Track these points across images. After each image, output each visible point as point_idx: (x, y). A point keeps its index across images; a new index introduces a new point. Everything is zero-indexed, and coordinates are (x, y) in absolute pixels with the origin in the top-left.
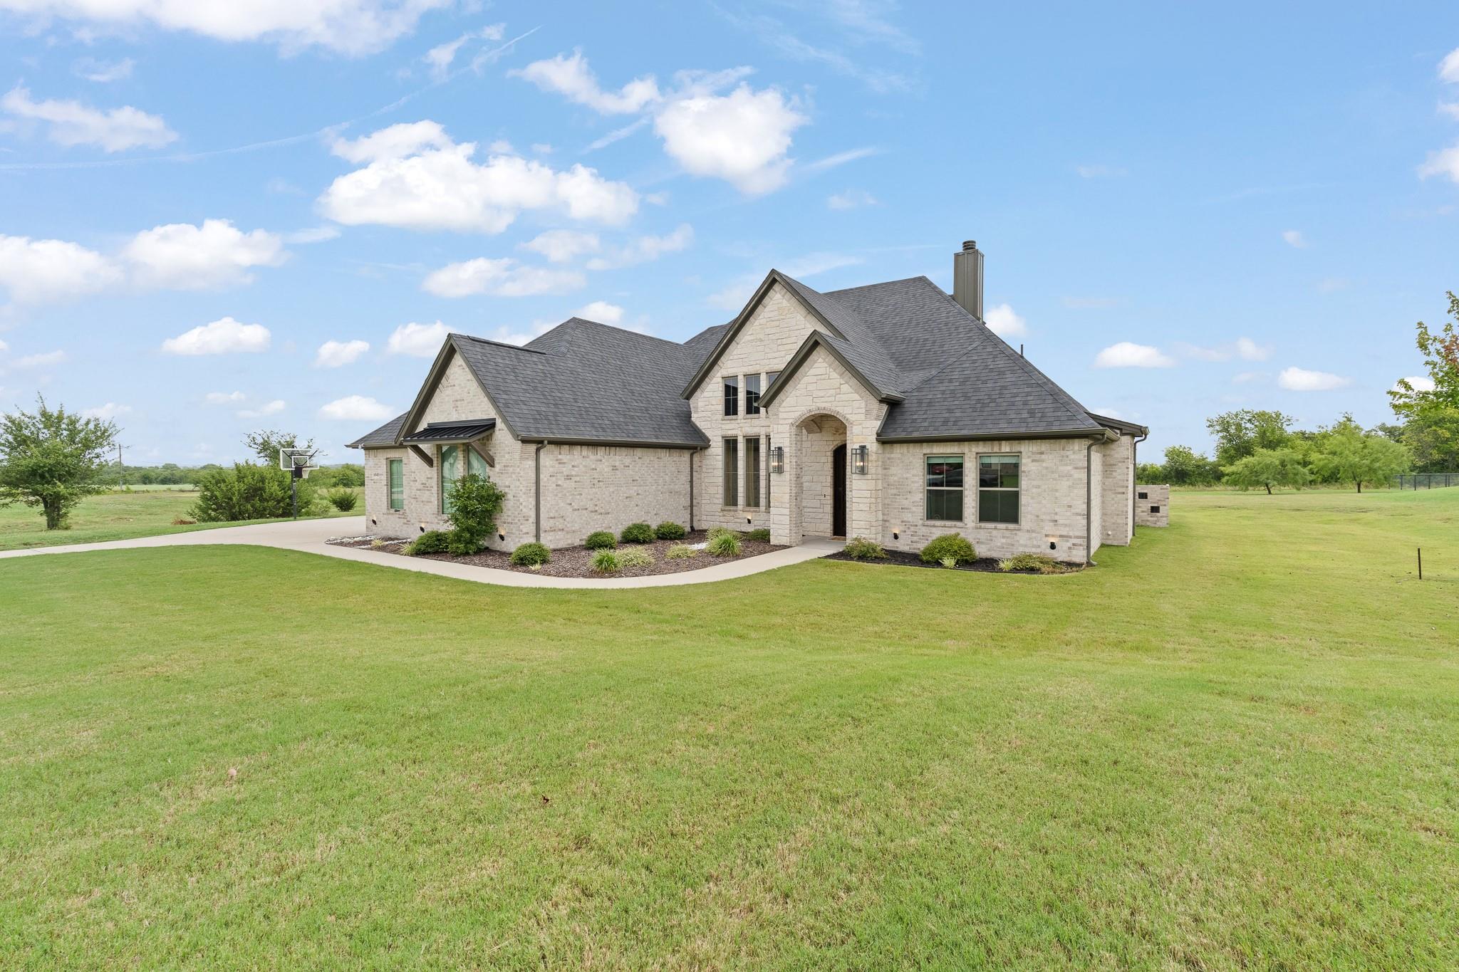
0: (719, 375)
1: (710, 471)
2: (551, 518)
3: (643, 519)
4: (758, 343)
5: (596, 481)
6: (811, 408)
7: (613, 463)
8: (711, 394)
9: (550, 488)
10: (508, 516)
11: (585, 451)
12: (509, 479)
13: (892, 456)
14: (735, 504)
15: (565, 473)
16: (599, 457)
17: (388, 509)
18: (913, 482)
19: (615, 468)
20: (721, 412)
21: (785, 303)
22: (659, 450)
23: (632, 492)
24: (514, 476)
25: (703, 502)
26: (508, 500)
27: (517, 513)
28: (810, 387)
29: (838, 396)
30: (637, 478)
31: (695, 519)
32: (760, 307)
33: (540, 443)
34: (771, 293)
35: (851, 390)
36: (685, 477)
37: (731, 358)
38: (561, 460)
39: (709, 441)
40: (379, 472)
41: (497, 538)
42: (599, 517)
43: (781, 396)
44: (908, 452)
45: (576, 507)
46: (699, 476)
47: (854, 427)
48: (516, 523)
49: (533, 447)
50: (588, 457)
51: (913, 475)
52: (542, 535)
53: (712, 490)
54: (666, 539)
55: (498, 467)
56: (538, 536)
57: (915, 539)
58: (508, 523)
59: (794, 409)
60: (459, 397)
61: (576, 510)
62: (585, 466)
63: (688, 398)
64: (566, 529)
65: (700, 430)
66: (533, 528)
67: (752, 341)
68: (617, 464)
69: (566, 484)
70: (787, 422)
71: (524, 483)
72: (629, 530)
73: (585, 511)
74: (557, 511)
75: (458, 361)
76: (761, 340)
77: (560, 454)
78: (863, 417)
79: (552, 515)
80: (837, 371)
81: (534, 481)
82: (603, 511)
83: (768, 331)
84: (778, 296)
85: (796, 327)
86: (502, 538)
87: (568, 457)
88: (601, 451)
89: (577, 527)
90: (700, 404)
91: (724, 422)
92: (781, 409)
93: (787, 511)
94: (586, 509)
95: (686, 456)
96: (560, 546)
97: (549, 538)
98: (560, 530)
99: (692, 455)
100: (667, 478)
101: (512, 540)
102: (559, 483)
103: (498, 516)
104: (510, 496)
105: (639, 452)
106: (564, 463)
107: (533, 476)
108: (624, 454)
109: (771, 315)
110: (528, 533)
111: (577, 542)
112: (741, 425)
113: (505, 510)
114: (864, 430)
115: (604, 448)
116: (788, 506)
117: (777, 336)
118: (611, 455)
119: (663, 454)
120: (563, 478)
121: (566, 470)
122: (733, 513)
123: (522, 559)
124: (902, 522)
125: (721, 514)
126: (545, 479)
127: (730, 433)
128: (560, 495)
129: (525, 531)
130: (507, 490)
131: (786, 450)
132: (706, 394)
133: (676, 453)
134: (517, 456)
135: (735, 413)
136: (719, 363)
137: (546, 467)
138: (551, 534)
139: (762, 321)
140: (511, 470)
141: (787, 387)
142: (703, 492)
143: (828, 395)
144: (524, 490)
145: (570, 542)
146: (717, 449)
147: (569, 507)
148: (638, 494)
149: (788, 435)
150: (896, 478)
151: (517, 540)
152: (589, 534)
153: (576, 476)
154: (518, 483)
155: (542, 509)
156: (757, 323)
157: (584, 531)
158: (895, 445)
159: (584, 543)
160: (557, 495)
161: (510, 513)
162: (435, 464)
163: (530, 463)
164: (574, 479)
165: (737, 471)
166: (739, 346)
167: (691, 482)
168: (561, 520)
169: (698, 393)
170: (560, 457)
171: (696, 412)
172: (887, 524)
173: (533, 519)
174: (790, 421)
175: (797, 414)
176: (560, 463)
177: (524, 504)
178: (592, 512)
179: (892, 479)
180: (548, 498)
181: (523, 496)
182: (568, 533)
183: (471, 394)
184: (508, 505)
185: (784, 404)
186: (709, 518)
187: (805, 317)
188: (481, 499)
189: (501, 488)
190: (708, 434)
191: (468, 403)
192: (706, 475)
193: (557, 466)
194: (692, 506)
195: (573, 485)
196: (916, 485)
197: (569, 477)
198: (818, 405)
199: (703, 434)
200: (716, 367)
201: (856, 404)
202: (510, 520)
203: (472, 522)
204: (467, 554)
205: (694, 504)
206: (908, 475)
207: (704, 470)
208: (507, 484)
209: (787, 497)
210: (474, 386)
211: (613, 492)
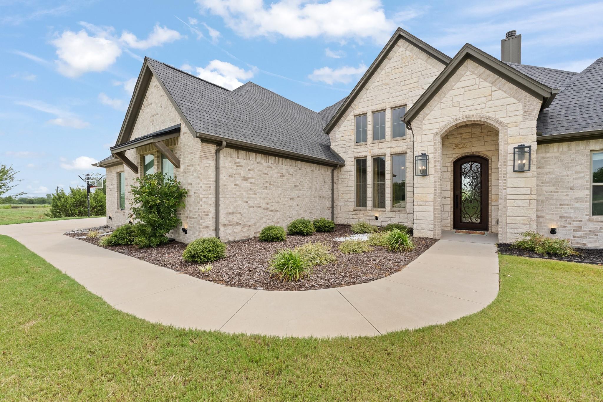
0: (352, 114)
1: (344, 183)
2: (230, 213)
3: (302, 216)
4: (385, 87)
5: (268, 184)
6: (457, 117)
7: (281, 171)
8: (345, 128)
9: (229, 187)
10: (190, 211)
11: (260, 158)
12: (191, 177)
13: (548, 155)
14: (364, 205)
15: (242, 175)
16: (270, 164)
17: (118, 209)
18: (576, 179)
19: (282, 175)
20: (353, 140)
21: (408, 53)
22: (313, 165)
23: (294, 195)
24: (195, 174)
25: (340, 204)
26: (190, 196)
27: (197, 208)
28: (456, 99)
29: (488, 103)
30: (298, 184)
31: (335, 216)
32: (386, 60)
33: (218, 143)
34: (396, 48)
35: (505, 95)
36: (328, 187)
37: (362, 100)
38: (238, 163)
39: (344, 161)
40: (113, 183)
41: (181, 231)
42: (270, 213)
43: (425, 110)
44: (569, 150)
45: (252, 205)
46: (337, 186)
47: (509, 129)
48: (196, 218)
49: (213, 148)
50: (261, 163)
51: (576, 172)
52: (221, 228)
53: (346, 196)
54: (322, 231)
55: (182, 167)
56: (217, 230)
57: (579, 234)
58: (190, 218)
59: (438, 120)
60: (154, 113)
61: (251, 207)
62: (259, 171)
63: (328, 133)
64: (243, 224)
65: (337, 154)
66: (213, 222)
67: (378, 86)
68: (284, 171)
69: (243, 185)
70: (432, 132)
71: (204, 180)
72: (294, 225)
73: (259, 209)
74: (235, 207)
75: (154, 82)
76: (387, 84)
77: (238, 157)
78: (521, 118)
79: (230, 211)
80: (489, 80)
81: (214, 179)
82: (273, 209)
83: (392, 77)
84: (402, 49)
85: (418, 70)
86: (185, 231)
87: (245, 161)
88: (272, 159)
89: (252, 221)
90: (337, 136)
91: (356, 147)
92: (424, 122)
93: (431, 209)
94: (260, 207)
95: (329, 171)
96: (237, 238)
97: (228, 231)
98: (238, 224)
99: (333, 171)
100: (318, 186)
101: (194, 234)
102: (237, 183)
103: (182, 212)
104: (191, 193)
105: (299, 164)
106: (242, 166)
107: (213, 174)
108: (289, 164)
109: (396, 64)
110: (207, 227)
111: (252, 235)
112: (370, 148)
113: (188, 205)
114: (521, 131)
115: (274, 158)
116: (432, 204)
117: (401, 79)
118: (280, 164)
119: (315, 167)
120: (240, 179)
121: (243, 172)
122: (363, 212)
123: (193, 257)
124: (561, 217)
125: (353, 213)
126: (225, 179)
127: (361, 155)
128: (238, 194)
129: (204, 224)
130: (189, 187)
131: (431, 156)
132: (341, 129)
133: (323, 168)
134: (198, 155)
135: (365, 140)
136: (352, 105)
137: (225, 167)
138: (230, 227)
139: (387, 71)
140: (192, 168)
141: (432, 102)
142: (339, 197)
143: (477, 103)
144: (203, 186)
145: (246, 234)
146: (350, 167)
147: (245, 204)
148: (298, 197)
149: (433, 144)
150: (553, 176)
151: (197, 234)
152: (262, 228)
153: (251, 178)
154: (198, 180)
155: (221, 205)
156: (383, 72)
157: (258, 225)
158: (551, 145)
159: (258, 235)
160: (235, 194)
161: (191, 208)
162: (139, 171)
163: (210, 162)
164: (250, 181)
165: (366, 181)
166: (368, 92)
167: (332, 190)
168: (238, 216)
169: (336, 128)
170: (238, 160)
171: (335, 142)
172: (541, 220)
173: (212, 214)
174: (435, 131)
175: (442, 124)
176: (238, 166)
177: (204, 200)
178: (264, 209)
179: (546, 178)
180: (227, 196)
181: (203, 193)
182: (244, 226)
183: (163, 108)
184: (190, 201)
185: (428, 117)
186: (344, 216)
187: (426, 61)
188: (164, 195)
189: (184, 186)
190: (343, 156)
191: (161, 116)
192: (341, 185)
193: (235, 168)
194: (332, 207)
195: (249, 186)
196: (580, 181)
197: (245, 179)
198: (465, 113)
199: (340, 157)
200: (350, 109)
201: (510, 108)
202: (191, 215)
203: (153, 217)
204: (150, 247)
205: (334, 206)
206: (569, 173)
207: (340, 182)
208: (190, 182)
209: (431, 197)
210: (165, 100)
211: (281, 194)
